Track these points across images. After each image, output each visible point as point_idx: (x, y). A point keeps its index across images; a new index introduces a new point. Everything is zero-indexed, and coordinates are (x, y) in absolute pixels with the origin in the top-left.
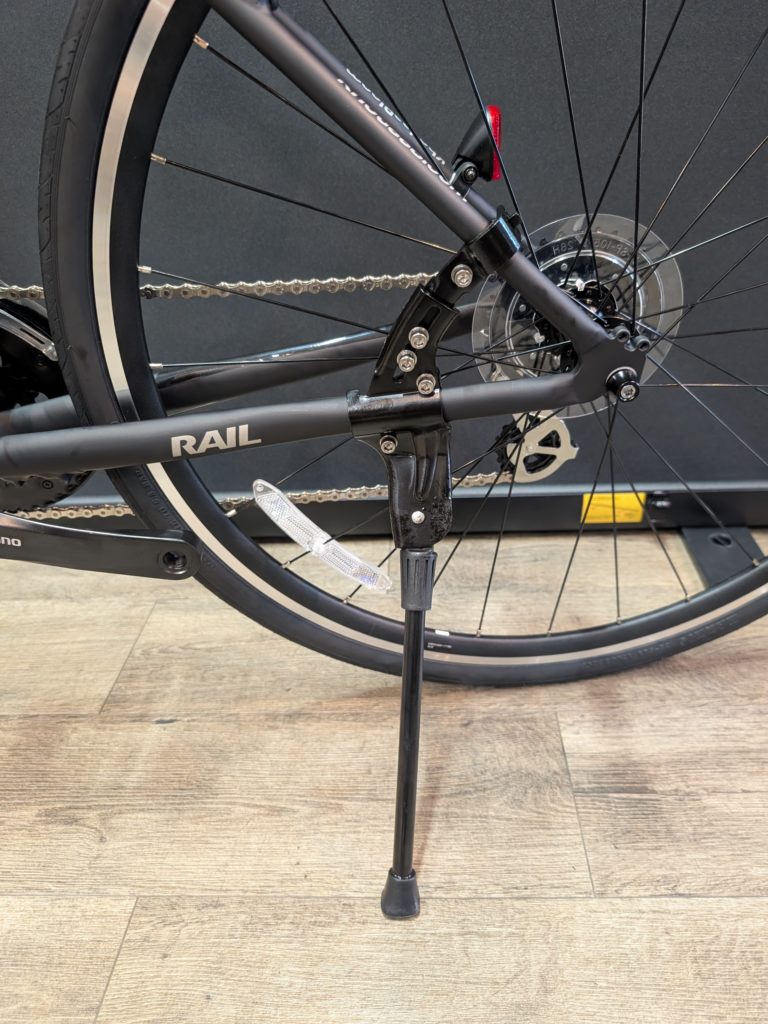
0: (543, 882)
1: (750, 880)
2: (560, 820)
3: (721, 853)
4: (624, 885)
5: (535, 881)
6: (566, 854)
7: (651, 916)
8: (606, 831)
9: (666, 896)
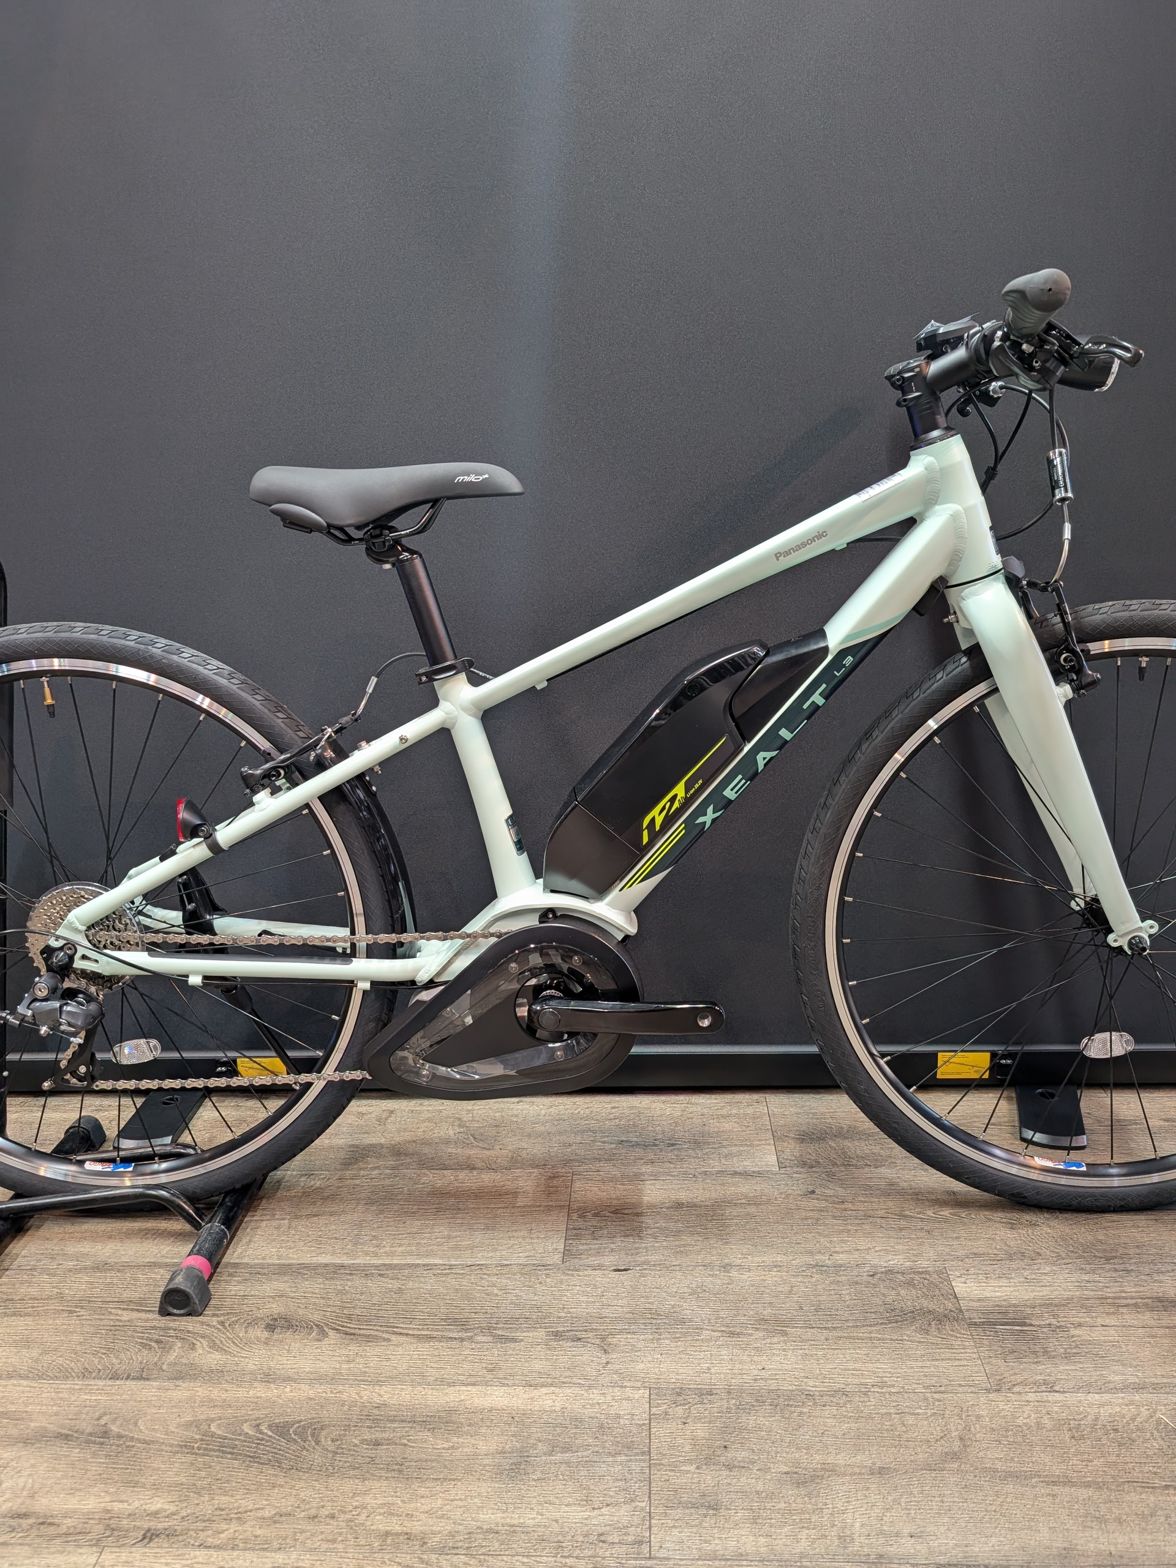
0: (952, 1383)
1: (1109, 1383)
2: (960, 1343)
3: (1086, 1366)
4: (1014, 1385)
5: (945, 1382)
6: (968, 1366)
8: (996, 1351)
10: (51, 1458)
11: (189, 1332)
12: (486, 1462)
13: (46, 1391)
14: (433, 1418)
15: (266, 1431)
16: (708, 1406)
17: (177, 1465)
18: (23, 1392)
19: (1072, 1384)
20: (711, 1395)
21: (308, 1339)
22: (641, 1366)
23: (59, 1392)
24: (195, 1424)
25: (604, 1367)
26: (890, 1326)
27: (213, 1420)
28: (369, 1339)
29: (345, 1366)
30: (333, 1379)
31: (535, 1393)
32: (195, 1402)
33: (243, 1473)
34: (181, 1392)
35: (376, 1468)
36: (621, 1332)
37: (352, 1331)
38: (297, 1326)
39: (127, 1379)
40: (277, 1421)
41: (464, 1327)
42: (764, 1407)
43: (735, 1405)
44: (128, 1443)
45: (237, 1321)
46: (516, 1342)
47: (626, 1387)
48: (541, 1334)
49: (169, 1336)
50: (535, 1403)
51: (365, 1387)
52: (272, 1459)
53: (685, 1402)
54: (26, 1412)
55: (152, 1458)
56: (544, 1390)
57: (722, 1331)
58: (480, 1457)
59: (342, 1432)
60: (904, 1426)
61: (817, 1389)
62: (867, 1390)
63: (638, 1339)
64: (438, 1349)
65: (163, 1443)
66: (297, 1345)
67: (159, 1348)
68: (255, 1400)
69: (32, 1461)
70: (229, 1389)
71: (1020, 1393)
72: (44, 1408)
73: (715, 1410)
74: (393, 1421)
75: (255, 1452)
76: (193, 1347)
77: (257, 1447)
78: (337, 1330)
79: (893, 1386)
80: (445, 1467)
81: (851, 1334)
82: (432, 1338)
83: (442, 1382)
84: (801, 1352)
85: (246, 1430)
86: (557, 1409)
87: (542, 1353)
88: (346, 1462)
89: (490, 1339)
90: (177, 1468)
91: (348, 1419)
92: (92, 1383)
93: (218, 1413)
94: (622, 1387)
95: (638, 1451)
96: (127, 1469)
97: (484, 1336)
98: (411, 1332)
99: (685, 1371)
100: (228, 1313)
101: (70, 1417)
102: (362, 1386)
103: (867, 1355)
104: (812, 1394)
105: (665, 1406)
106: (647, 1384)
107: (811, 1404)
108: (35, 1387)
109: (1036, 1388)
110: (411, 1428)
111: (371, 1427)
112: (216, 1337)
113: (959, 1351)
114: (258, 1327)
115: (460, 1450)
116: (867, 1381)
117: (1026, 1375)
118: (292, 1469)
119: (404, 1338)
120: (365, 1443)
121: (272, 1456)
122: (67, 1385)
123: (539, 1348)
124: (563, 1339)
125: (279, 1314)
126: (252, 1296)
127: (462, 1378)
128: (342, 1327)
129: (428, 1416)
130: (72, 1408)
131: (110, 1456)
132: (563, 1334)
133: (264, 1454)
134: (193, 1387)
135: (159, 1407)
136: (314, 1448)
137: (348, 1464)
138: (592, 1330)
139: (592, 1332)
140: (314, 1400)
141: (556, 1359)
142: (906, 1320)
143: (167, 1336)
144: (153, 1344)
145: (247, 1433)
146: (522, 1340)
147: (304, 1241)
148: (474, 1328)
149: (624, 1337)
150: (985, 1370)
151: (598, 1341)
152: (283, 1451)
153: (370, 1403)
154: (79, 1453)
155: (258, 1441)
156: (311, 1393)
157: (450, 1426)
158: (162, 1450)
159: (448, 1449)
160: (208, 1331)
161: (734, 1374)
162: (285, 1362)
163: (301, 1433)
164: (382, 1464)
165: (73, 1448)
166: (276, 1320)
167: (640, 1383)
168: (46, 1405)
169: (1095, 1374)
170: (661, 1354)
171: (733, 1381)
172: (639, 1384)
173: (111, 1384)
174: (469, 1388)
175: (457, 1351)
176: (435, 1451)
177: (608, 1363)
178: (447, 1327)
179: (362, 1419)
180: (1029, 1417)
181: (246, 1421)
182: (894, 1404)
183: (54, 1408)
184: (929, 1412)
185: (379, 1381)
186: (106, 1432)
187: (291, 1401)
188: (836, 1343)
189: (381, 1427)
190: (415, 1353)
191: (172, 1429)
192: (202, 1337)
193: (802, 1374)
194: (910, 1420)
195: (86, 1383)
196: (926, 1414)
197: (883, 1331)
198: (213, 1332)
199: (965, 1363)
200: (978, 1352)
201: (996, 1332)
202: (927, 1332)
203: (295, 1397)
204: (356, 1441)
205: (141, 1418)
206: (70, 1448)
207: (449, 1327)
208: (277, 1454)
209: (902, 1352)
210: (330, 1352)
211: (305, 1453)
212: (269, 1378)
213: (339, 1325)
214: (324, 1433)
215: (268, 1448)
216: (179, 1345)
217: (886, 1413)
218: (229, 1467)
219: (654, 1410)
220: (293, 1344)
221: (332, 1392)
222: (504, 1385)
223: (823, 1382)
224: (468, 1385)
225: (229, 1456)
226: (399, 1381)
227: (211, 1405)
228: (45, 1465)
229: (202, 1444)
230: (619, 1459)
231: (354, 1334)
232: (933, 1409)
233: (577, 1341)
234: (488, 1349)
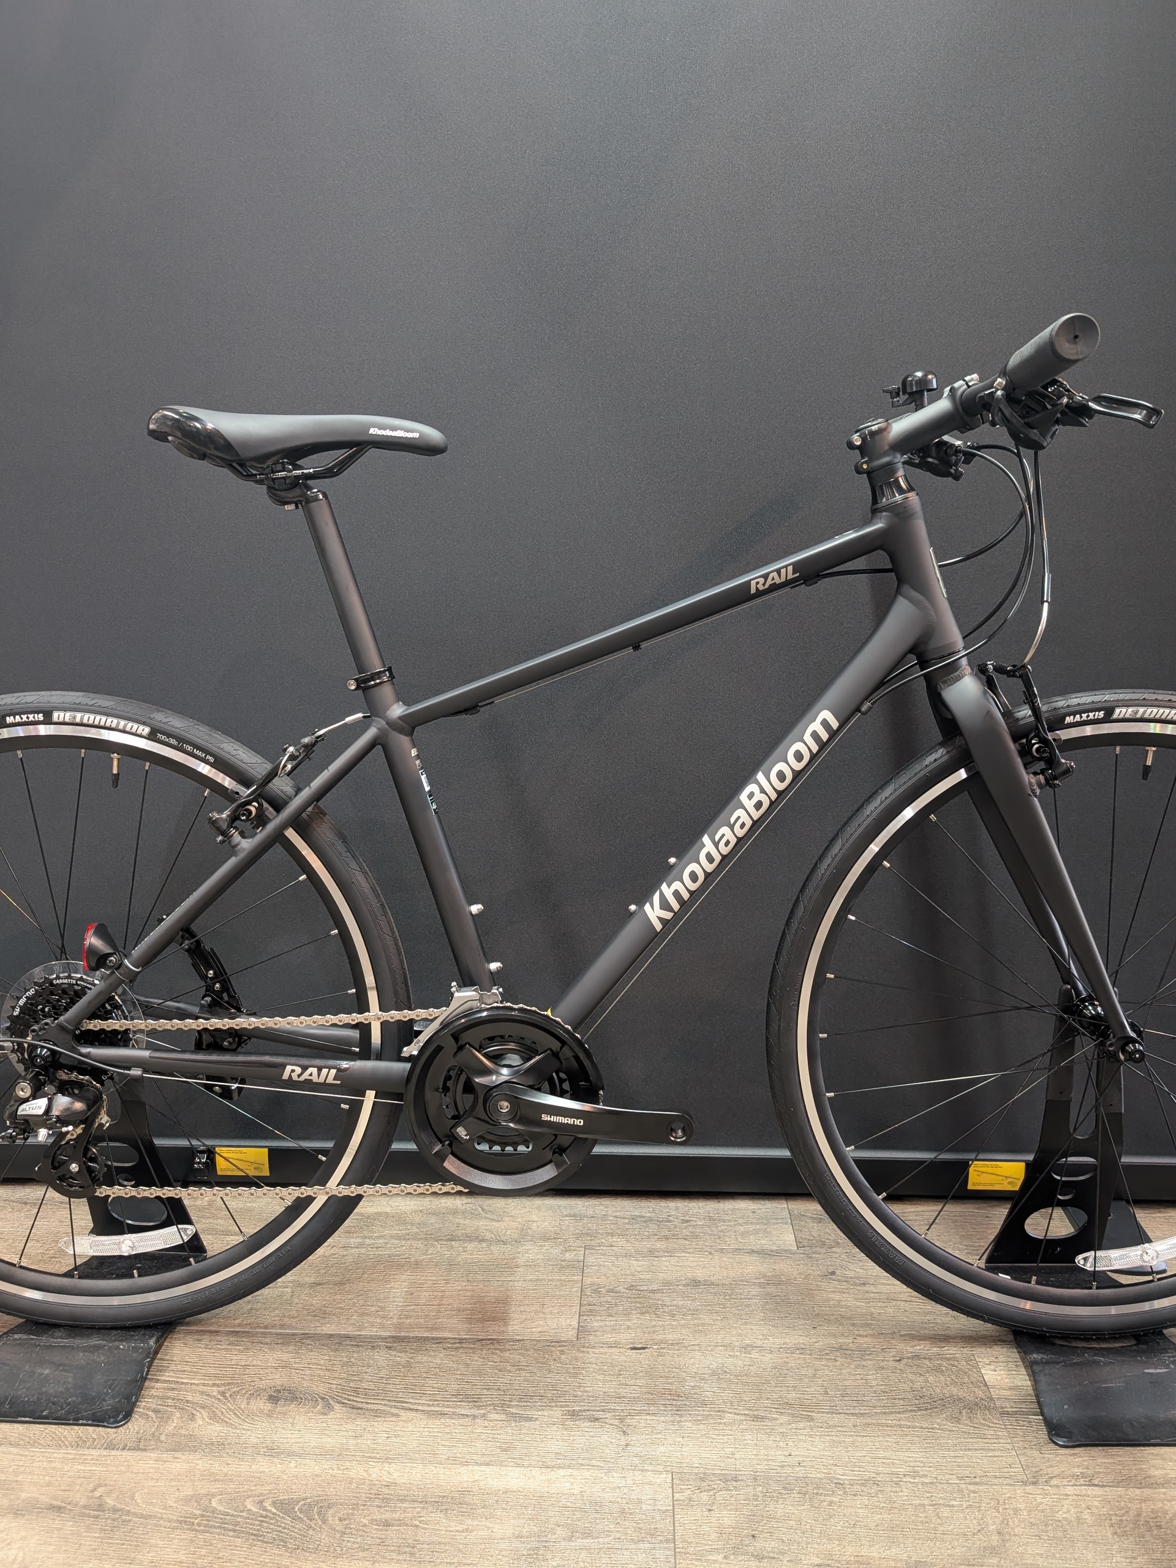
1: (1149, 1477)
2: (992, 1433)
3: (1124, 1459)
4: (1051, 1478)
5: (980, 1473)
6: (1002, 1456)
7: (1075, 1497)
8: (1031, 1442)
9: (1084, 1485)
10: (43, 1530)
11: (188, 1401)
12: (503, 1546)
13: (37, 1460)
14: (445, 1498)
15: (269, 1508)
16: (734, 1492)
17: (176, 1541)
18: (13, 1460)
19: (1111, 1477)
20: (736, 1481)
21: (313, 1412)
22: (662, 1449)
23: (51, 1461)
24: (196, 1498)
25: (623, 1449)
26: (919, 1413)
27: (214, 1495)
28: (377, 1414)
29: (352, 1442)
30: (340, 1455)
31: (552, 1475)
32: (194, 1475)
33: (245, 1551)
34: (180, 1464)
35: (387, 1549)
36: (640, 1413)
37: (360, 1405)
38: (301, 1398)
39: (124, 1449)
40: (282, 1498)
41: (476, 1404)
42: (792, 1495)
43: (762, 1492)
44: (124, 1518)
45: (238, 1392)
46: (529, 1419)
47: (647, 1471)
48: (557, 1413)
49: (168, 1406)
50: (552, 1485)
51: (374, 1464)
52: (277, 1538)
53: (709, 1488)
54: (16, 1481)
55: (150, 1534)
56: (561, 1472)
57: (745, 1414)
58: (496, 1541)
59: (350, 1511)
60: (939, 1518)
61: (847, 1477)
62: (899, 1479)
63: (657, 1420)
64: (449, 1426)
65: (162, 1518)
66: (302, 1418)
67: (157, 1417)
68: (258, 1475)
69: (23, 1533)
70: (230, 1462)
71: (1057, 1486)
72: (35, 1477)
73: (742, 1497)
74: (402, 1501)
75: (258, 1530)
76: (192, 1417)
77: (260, 1525)
78: (344, 1403)
79: (926, 1476)
80: (460, 1551)
81: (880, 1421)
82: (443, 1414)
83: (454, 1461)
84: (828, 1438)
85: (249, 1507)
86: (576, 1492)
87: (558, 1433)
88: (354, 1543)
89: (503, 1417)
90: (176, 1545)
91: (356, 1497)
92: (87, 1452)
93: (219, 1488)
94: (642, 1471)
95: (660, 1538)
96: (123, 1544)
97: (498, 1413)
98: (420, 1408)
99: (708, 1456)
100: (229, 1384)
101: (63, 1488)
102: (370, 1463)
103: (897, 1443)
104: (842, 1482)
105: (689, 1492)
106: (668, 1469)
107: (841, 1493)
108: (27, 1456)
109: (1074, 1481)
110: (423, 1508)
111: (380, 1507)
112: (217, 1408)
113: (992, 1441)
114: (261, 1399)
115: (475, 1533)
116: (898, 1470)
117: (1063, 1468)
118: (298, 1549)
119: (414, 1414)
120: (374, 1523)
121: (277, 1535)
122: (59, 1454)
123: (554, 1428)
124: (580, 1419)
125: (282, 1386)
126: (254, 1366)
127: (475, 1457)
128: (349, 1400)
129: (440, 1496)
130: (65, 1479)
131: (105, 1530)
132: (580, 1414)
133: (268, 1532)
134: (192, 1460)
135: (157, 1479)
136: (321, 1528)
137: (357, 1545)
138: (610, 1410)
139: (610, 1412)
140: (320, 1476)
141: (573, 1440)
142: (936, 1408)
143: (165, 1406)
144: (150, 1413)
145: (250, 1510)
146: (537, 1418)
147: (308, 1310)
148: (487, 1405)
149: (644, 1418)
150: (1020, 1461)
151: (616, 1422)
152: (288, 1529)
153: (380, 1481)
154: (72, 1526)
155: (262, 1519)
156: (317, 1469)
157: (463, 1508)
158: (160, 1526)
159: (462, 1532)
160: (208, 1402)
161: (760, 1460)
162: (290, 1436)
163: (307, 1510)
164: (393, 1546)
165: (66, 1521)
166: (279, 1391)
167: (662, 1467)
168: (37, 1475)
169: (1134, 1468)
170: (683, 1437)
171: (759, 1467)
172: (660, 1468)
173: (106, 1454)
174: (483, 1468)
175: (470, 1429)
176: (448, 1533)
177: (627, 1445)
178: (458, 1403)
179: (370, 1498)
180: (1068, 1511)
181: (249, 1497)
182: (928, 1495)
183: (46, 1478)
184: (965, 1505)
185: (387, 1458)
186: (100, 1505)
187: (297, 1477)
188: (864, 1430)
189: (391, 1507)
190: (426, 1429)
191: (170, 1503)
192: (202, 1407)
193: (831, 1462)
194: (945, 1512)
195: (81, 1452)
196: (961, 1506)
197: (913, 1418)
198: (214, 1403)
199: (999, 1453)
200: (1012, 1443)
201: (1029, 1422)
202: (958, 1421)
203: (300, 1473)
204: (365, 1521)
205: (138, 1491)
206: (62, 1520)
207: (460, 1403)
208: (282, 1533)
209: (934, 1441)
210: (336, 1427)
211: (311, 1532)
212: (272, 1451)
213: (345, 1399)
214: (331, 1512)
215: (272, 1527)
216: (178, 1415)
217: (920, 1505)
218: (231, 1546)
219: (677, 1496)
220: (297, 1416)
221: (339, 1469)
222: (518, 1465)
223: (852, 1471)
224: (481, 1464)
225: (231, 1533)
226: (409, 1459)
227: (212, 1479)
228: (37, 1537)
229: (202, 1520)
230: (641, 1546)
231: (361, 1409)
232: (968, 1501)
233: (594, 1421)
234: (502, 1427)
